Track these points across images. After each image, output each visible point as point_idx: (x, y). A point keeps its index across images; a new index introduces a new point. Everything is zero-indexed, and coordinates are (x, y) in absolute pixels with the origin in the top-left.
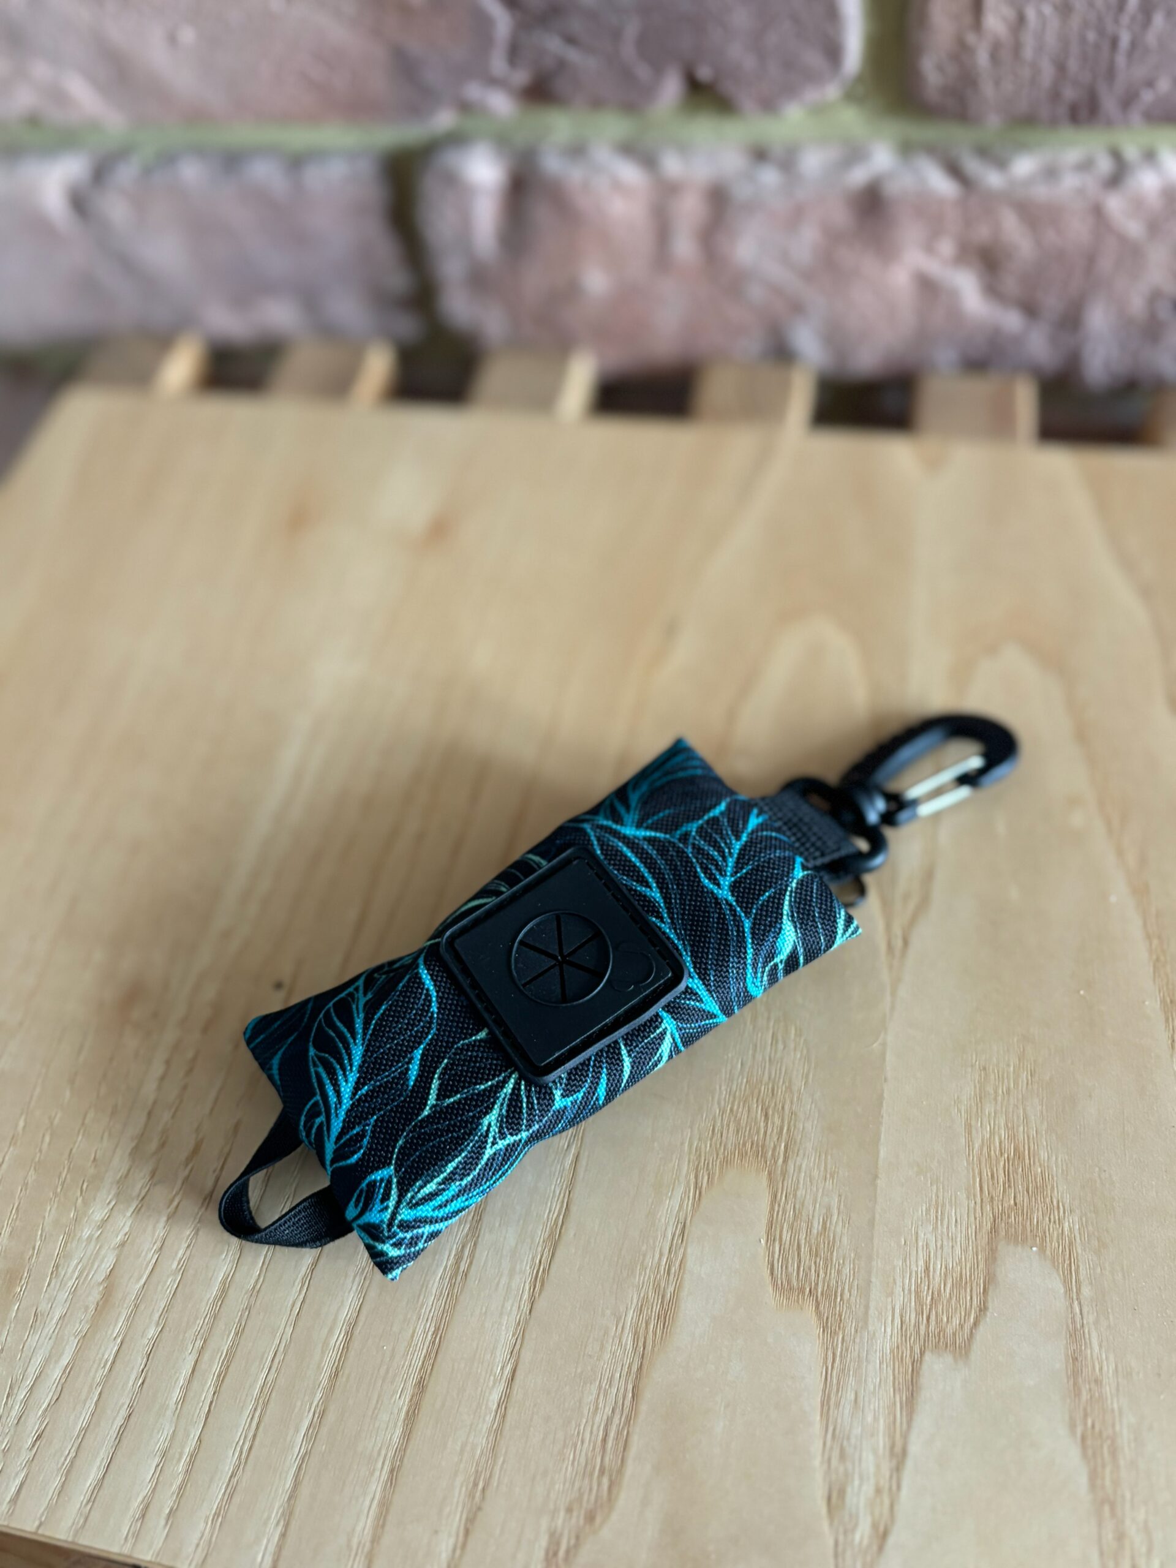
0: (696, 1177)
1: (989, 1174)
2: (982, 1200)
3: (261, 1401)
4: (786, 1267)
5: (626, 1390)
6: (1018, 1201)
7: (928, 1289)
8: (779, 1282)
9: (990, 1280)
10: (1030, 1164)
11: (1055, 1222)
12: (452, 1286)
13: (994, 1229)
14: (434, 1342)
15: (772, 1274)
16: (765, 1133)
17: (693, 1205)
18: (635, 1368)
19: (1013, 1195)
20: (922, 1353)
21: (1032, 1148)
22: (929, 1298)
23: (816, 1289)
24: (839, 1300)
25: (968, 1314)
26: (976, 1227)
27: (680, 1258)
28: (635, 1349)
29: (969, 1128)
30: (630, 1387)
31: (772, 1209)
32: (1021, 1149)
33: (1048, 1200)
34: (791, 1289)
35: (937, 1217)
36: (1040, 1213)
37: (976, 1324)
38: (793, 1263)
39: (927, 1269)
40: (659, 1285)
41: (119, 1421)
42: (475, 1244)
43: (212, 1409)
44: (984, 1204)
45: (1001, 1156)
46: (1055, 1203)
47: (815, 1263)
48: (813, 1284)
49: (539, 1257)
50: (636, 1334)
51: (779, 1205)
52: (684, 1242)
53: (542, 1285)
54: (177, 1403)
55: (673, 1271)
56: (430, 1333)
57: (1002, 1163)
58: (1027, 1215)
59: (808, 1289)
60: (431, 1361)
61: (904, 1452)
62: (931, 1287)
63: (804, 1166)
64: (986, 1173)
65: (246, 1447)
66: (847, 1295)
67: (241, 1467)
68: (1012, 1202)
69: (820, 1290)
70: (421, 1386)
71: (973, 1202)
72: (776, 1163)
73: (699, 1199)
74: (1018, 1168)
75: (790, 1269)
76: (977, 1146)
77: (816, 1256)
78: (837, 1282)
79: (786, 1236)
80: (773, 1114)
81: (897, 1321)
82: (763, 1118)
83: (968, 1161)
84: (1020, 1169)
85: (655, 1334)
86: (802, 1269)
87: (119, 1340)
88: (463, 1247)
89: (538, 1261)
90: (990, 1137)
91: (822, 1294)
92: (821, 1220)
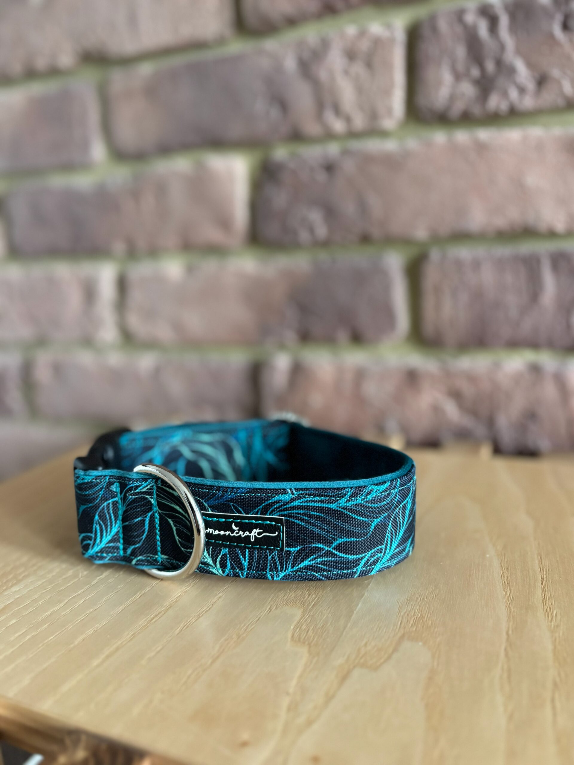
0: (270, 608)
4: (300, 636)
5: (208, 662)
6: (417, 629)
7: (364, 649)
8: (295, 640)
9: (395, 650)
10: (427, 620)
11: (433, 637)
12: (148, 624)
13: (403, 636)
14: (130, 637)
15: (292, 637)
16: (307, 599)
17: (266, 613)
19: (415, 627)
20: (354, 668)
21: (429, 616)
22: (364, 652)
24: (321, 647)
25: (380, 659)
26: (394, 635)
27: (252, 627)
29: (400, 608)
30: (211, 661)
31: (301, 619)
32: (424, 615)
33: (432, 630)
34: (299, 641)
35: (376, 630)
36: (427, 635)
37: (385, 661)
38: (303, 635)
39: (366, 644)
40: (239, 634)
44: (401, 628)
45: (414, 616)
46: (435, 631)
47: (314, 636)
48: (310, 642)
51: (304, 618)
52: (256, 624)
55: (248, 630)
56: (130, 635)
57: (413, 619)
58: (420, 634)
59: (307, 643)
61: (332, 697)
62: (366, 649)
63: (320, 609)
64: (405, 620)
66: (325, 646)
68: (415, 629)
69: (313, 644)
71: (396, 627)
72: (308, 607)
73: (269, 613)
74: (421, 619)
76: (402, 614)
77: (315, 634)
78: (322, 642)
79: (304, 627)
80: (313, 594)
81: (346, 657)
82: (308, 595)
83: (397, 617)
84: (421, 621)
86: (306, 637)
90: (410, 611)
92: (322, 625)
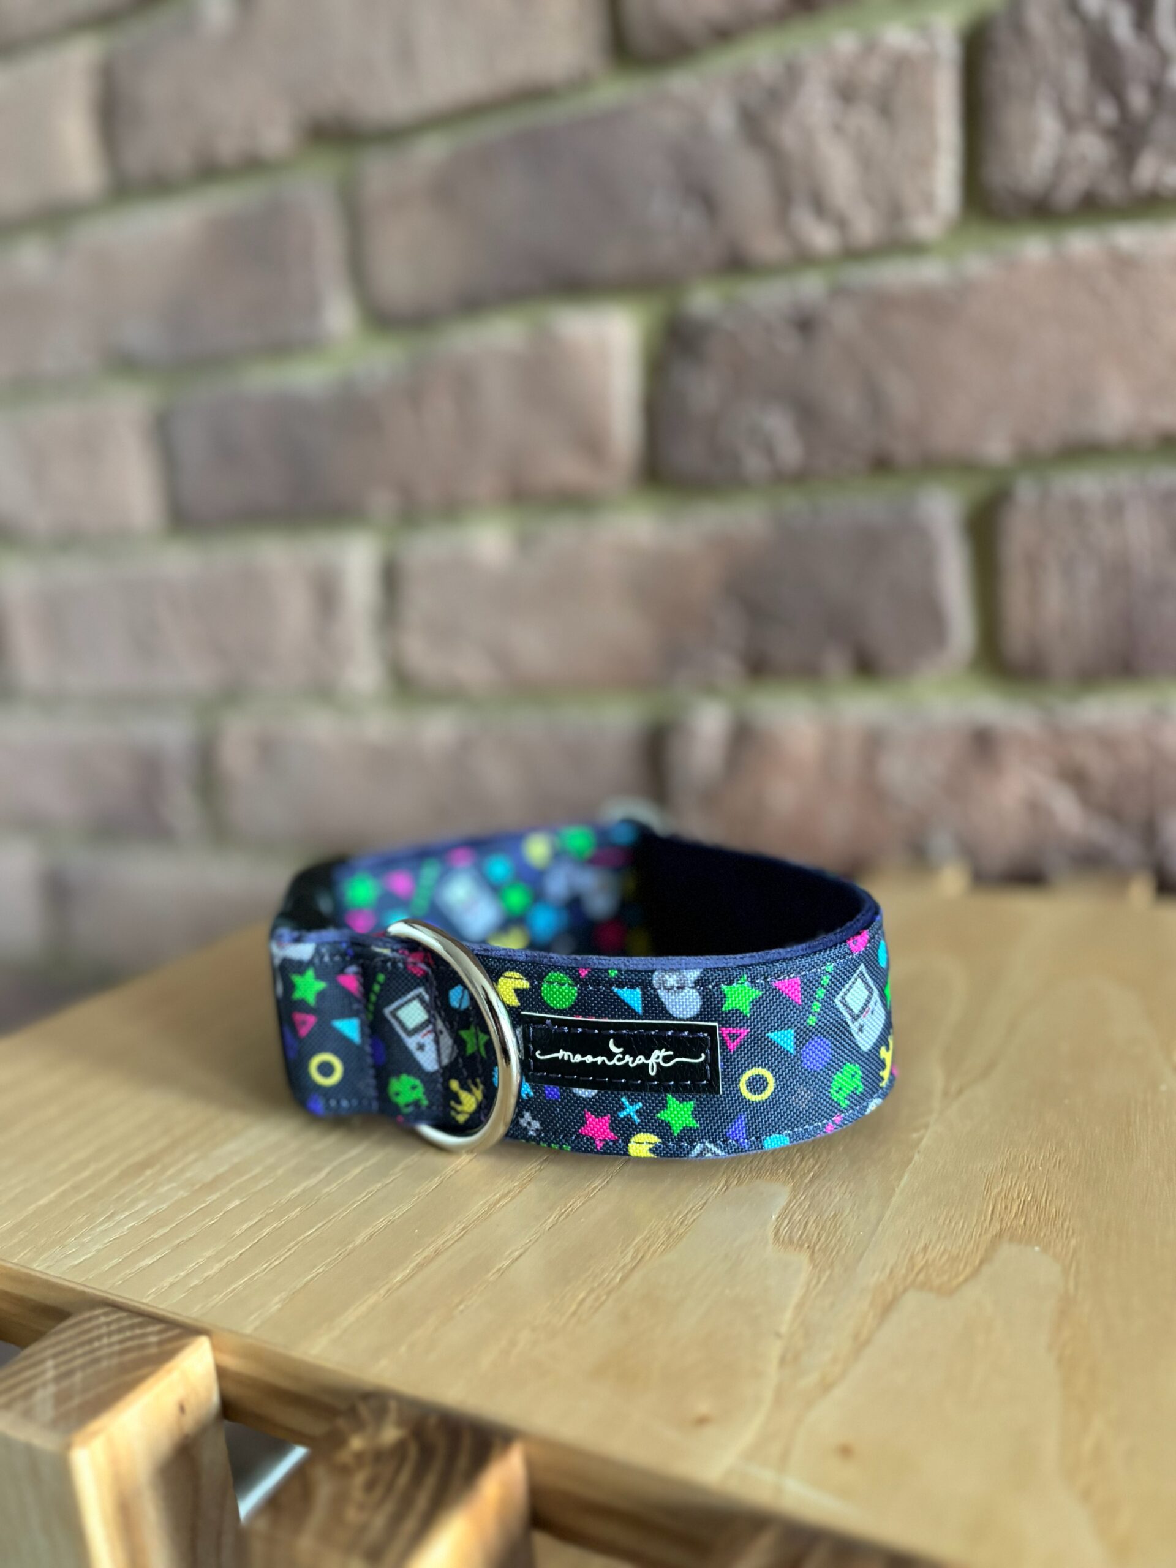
0: (726, 1182)
1: (1003, 1206)
2: (992, 1219)
3: (301, 1243)
4: (791, 1233)
5: (615, 1277)
6: (1028, 1223)
7: (924, 1257)
8: (781, 1239)
9: (986, 1260)
10: (1046, 1205)
11: (1062, 1237)
12: (489, 1209)
13: (1000, 1234)
14: (458, 1234)
15: (776, 1234)
16: (798, 1166)
17: (718, 1193)
18: (629, 1267)
19: (1023, 1220)
20: (905, 1290)
21: (1050, 1198)
22: (923, 1263)
23: (815, 1245)
24: (834, 1253)
25: (957, 1275)
26: (981, 1231)
27: (695, 1217)
28: (633, 1258)
29: (990, 1182)
30: (620, 1276)
31: (790, 1202)
32: (1039, 1197)
33: (1059, 1225)
34: (791, 1241)
35: (944, 1222)
36: (1048, 1233)
37: (966, 1280)
38: (797, 1231)
39: (925, 1248)
40: (670, 1229)
41: (185, 1238)
42: (519, 1192)
43: (260, 1242)
44: (994, 1220)
45: (1018, 1198)
46: (1065, 1227)
47: (819, 1234)
48: (812, 1243)
49: (571, 1203)
50: (637, 1251)
51: (796, 1202)
52: (702, 1211)
53: (568, 1215)
54: (235, 1235)
55: (686, 1222)
56: (458, 1229)
57: (1017, 1203)
58: (1035, 1232)
59: (806, 1245)
60: (451, 1242)
61: (868, 1342)
62: (926, 1257)
63: (827, 1186)
64: (1000, 1206)
65: (277, 1263)
66: (843, 1252)
67: (265, 1272)
68: (1022, 1222)
69: (817, 1248)
70: (437, 1253)
71: (983, 1218)
72: (802, 1181)
73: (725, 1191)
74: (1033, 1206)
75: (794, 1233)
76: (994, 1193)
77: (822, 1229)
78: (835, 1245)
79: (797, 1217)
80: (809, 1159)
81: (888, 1270)
82: (799, 1159)
83: (984, 1199)
84: (1035, 1208)
85: (655, 1252)
86: (804, 1236)
87: (208, 1203)
88: (509, 1192)
89: (569, 1205)
90: (1010, 1188)
91: (820, 1249)
92: (832, 1214)
